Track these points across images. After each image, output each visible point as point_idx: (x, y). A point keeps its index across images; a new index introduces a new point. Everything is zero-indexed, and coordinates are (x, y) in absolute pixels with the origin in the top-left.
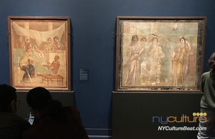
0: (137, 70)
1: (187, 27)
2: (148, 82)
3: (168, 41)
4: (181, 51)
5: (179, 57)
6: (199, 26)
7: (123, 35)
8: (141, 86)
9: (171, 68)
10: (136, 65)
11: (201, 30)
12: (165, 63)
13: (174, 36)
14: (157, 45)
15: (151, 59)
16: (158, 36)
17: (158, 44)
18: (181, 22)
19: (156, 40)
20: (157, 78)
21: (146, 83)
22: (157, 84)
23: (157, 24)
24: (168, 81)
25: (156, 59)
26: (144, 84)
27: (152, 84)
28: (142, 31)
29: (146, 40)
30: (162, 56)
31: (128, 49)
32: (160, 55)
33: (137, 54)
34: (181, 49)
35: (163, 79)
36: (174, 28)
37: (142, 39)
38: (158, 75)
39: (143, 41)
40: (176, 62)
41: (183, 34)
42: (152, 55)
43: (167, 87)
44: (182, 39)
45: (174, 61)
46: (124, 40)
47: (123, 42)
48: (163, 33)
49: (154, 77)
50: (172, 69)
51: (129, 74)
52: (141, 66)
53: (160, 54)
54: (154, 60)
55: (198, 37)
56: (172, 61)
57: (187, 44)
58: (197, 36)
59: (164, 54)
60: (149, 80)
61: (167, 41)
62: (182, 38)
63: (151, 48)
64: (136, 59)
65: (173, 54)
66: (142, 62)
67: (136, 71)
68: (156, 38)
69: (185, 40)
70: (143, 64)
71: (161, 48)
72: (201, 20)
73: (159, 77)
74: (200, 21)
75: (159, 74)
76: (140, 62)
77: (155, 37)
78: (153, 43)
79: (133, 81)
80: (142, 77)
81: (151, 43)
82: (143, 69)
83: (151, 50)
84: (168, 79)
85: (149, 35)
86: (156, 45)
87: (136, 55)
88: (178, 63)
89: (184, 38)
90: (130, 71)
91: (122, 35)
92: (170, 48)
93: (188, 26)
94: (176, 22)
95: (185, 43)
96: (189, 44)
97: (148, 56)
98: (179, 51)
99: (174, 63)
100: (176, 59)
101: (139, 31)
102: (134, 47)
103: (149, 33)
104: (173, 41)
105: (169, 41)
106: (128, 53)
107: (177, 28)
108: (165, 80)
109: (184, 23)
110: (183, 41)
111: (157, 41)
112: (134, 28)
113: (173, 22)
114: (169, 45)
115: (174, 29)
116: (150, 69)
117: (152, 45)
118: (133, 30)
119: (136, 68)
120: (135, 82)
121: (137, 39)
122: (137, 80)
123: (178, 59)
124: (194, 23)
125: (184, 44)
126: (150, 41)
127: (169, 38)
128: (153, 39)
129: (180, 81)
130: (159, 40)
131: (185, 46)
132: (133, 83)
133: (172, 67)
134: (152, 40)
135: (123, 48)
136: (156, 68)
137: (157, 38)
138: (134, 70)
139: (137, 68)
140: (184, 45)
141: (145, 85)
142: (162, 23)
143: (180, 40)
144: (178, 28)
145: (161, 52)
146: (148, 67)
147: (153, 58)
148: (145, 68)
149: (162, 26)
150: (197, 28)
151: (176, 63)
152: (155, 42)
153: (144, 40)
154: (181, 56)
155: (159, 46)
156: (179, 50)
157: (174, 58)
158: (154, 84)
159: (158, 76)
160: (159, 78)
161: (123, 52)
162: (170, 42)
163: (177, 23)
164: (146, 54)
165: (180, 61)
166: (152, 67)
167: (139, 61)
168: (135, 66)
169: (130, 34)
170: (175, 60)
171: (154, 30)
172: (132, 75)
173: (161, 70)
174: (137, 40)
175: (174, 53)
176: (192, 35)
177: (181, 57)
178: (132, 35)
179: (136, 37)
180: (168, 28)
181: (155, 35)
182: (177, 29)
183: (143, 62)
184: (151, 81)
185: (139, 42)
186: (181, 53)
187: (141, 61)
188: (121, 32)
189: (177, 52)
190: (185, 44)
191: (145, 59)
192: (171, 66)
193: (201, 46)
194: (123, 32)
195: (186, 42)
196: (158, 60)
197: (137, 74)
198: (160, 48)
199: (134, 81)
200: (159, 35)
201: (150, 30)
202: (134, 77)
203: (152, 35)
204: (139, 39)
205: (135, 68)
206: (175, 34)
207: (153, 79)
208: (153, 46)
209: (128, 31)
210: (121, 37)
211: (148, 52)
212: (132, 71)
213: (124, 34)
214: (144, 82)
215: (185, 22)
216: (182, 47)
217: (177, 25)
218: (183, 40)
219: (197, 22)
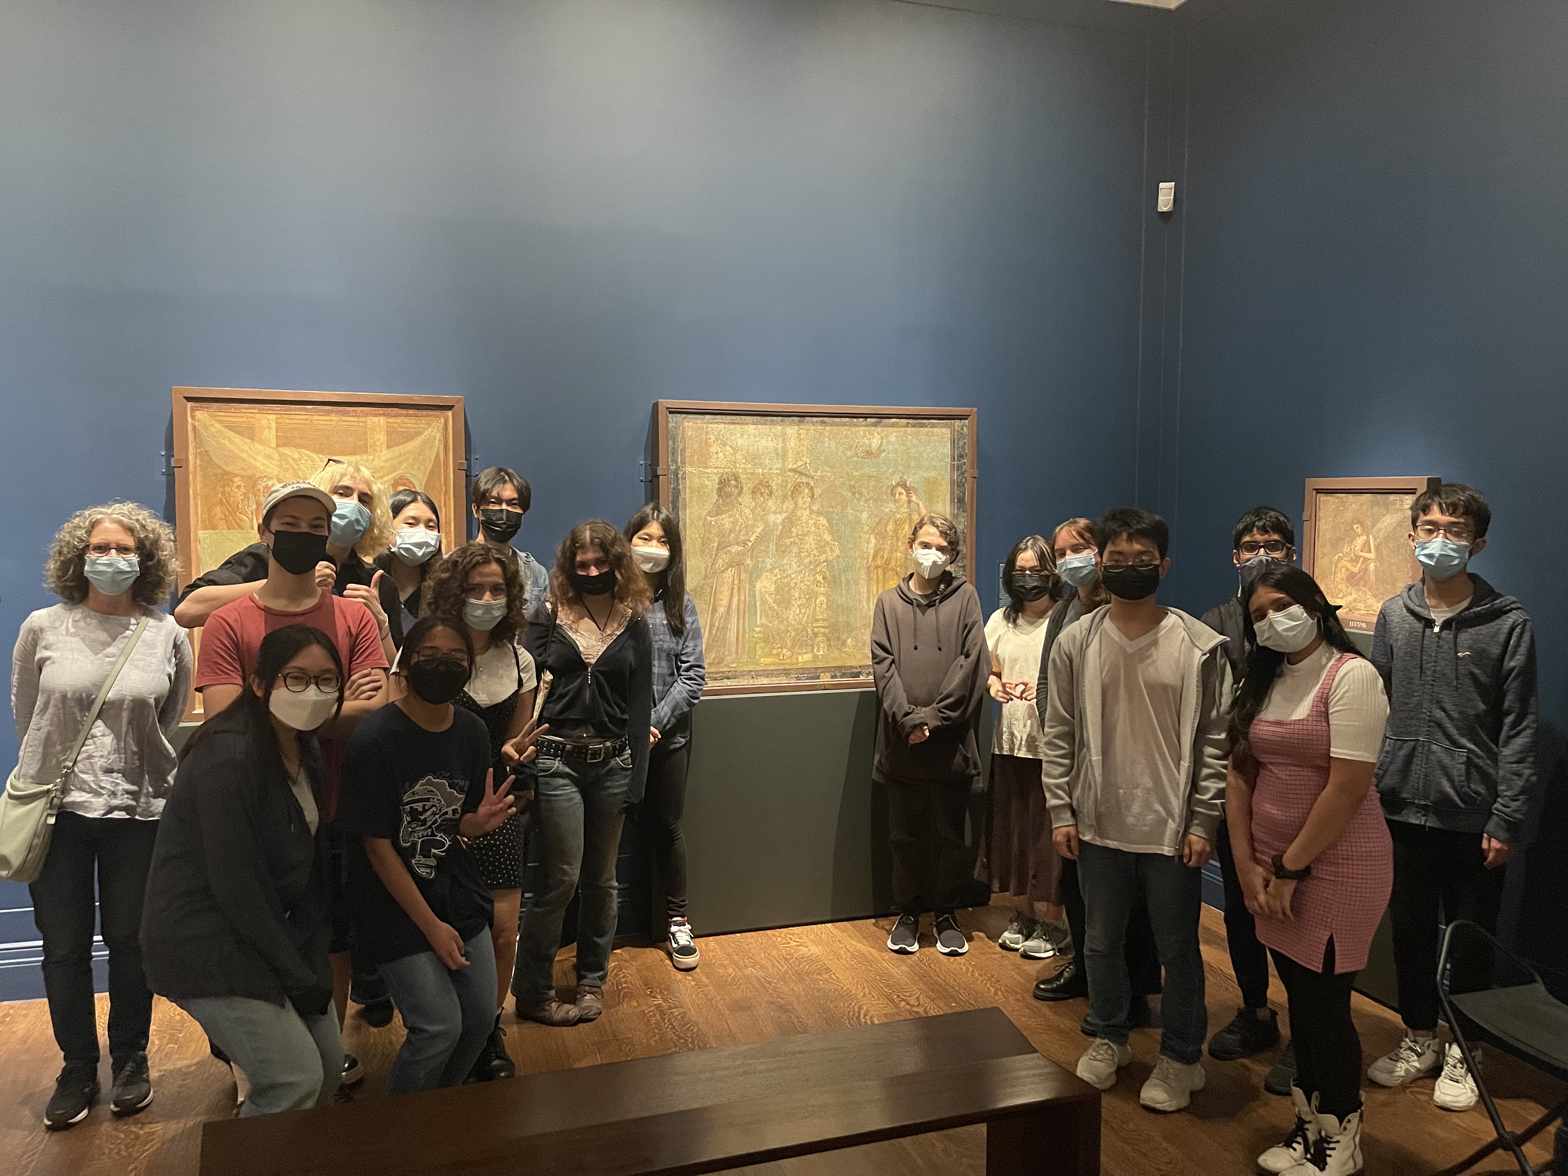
0: (742, 604)
1: (915, 446)
2: (785, 651)
3: (850, 494)
4: (895, 531)
5: (891, 552)
6: (953, 442)
7: (684, 473)
8: (758, 668)
9: (865, 595)
10: (736, 587)
11: (961, 456)
12: (843, 578)
13: (870, 477)
14: (812, 512)
15: (792, 564)
16: (813, 478)
17: (815, 507)
18: (893, 425)
19: (807, 491)
20: (816, 635)
21: (778, 655)
23: (811, 430)
24: (854, 643)
25: (811, 562)
26: (768, 660)
27: (800, 660)
28: (754, 459)
29: (771, 494)
30: (832, 550)
31: (707, 526)
32: (822, 547)
33: (737, 544)
34: (898, 524)
35: (838, 638)
36: (870, 446)
37: (755, 487)
38: (820, 624)
39: (758, 495)
40: (880, 571)
41: (900, 468)
42: (795, 549)
43: (851, 667)
44: (900, 489)
45: (872, 568)
46: (687, 491)
47: (684, 499)
48: (833, 467)
49: (804, 633)
50: (868, 599)
51: (712, 625)
52: (757, 593)
53: (824, 546)
54: (802, 567)
55: (952, 481)
56: (869, 568)
57: (918, 504)
58: (948, 476)
59: (836, 544)
60: (789, 644)
61: (845, 494)
62: (898, 485)
63: (790, 522)
64: (736, 563)
66: (759, 576)
67: (738, 610)
68: (808, 484)
69: (908, 490)
70: (765, 585)
71: (828, 520)
72: (961, 419)
74: (957, 423)
75: (824, 620)
76: (751, 577)
77: (804, 480)
78: (796, 503)
79: (729, 650)
80: (760, 632)
82: (764, 602)
83: (790, 531)
84: (855, 638)
85: (783, 473)
86: (807, 512)
87: (735, 549)
88: (887, 575)
89: (904, 485)
90: (715, 608)
91: (681, 473)
92: (858, 522)
93: (915, 442)
94: (875, 425)
95: (909, 502)
96: (921, 505)
97: (782, 551)
99: (875, 578)
100: (879, 562)
101: (745, 458)
102: (726, 521)
103: (780, 466)
104: (868, 497)
105: (854, 494)
106: (705, 541)
107: (878, 449)
108: (844, 643)
109: (903, 429)
110: (904, 497)
111: (812, 497)
112: (724, 445)
113: (866, 426)
114: (852, 508)
115: (869, 453)
116: (789, 601)
117: (793, 512)
118: (720, 454)
119: (739, 599)
120: (737, 653)
121: (736, 486)
122: (744, 647)
123: (888, 561)
124: (935, 430)
125: (906, 505)
127: (853, 483)
128: (796, 489)
130: (818, 491)
131: (910, 515)
132: (728, 658)
134: (793, 492)
136: (811, 595)
137: (812, 484)
138: (729, 606)
139: (742, 597)
140: (906, 510)
141: (774, 664)
142: (828, 428)
143: (893, 494)
144: (882, 448)
145: (828, 537)
146: (783, 595)
147: (801, 560)
148: (770, 600)
149: (826, 439)
150: (947, 450)
151: (881, 578)
152: (803, 498)
153: (762, 494)
154: (896, 551)
155: (819, 513)
156: (890, 527)
157: (875, 557)
158: (804, 659)
159: (820, 627)
160: (824, 635)
162: (858, 499)
163: (879, 429)
164: (772, 546)
165: (893, 570)
166: (797, 595)
167: (746, 572)
168: (736, 591)
169: (710, 471)
170: (877, 567)
171: (798, 453)
172: (724, 628)
173: (831, 606)
174: (736, 491)
175: (873, 540)
176: (933, 474)
179: (733, 482)
180: (847, 449)
181: (801, 474)
182: (880, 451)
183: (765, 574)
184: (793, 647)
186: (898, 539)
187: (755, 573)
188: (675, 461)
189: (881, 536)
190: (909, 507)
191: (768, 563)
193: (964, 511)
194: (684, 463)
195: (914, 498)
196: (818, 565)
197: (742, 620)
198: (823, 520)
199: (734, 650)
200: (819, 474)
201: (783, 455)
202: (732, 636)
203: (791, 474)
204: (745, 489)
205: (736, 598)
206: (873, 471)
207: (803, 641)
208: (799, 513)
209: (703, 459)
210: (678, 479)
211: (780, 537)
212: (722, 610)
213: (688, 469)
214: (770, 654)
215: (907, 425)
216: (898, 516)
217: (878, 437)
218: (903, 491)
219: (947, 426)
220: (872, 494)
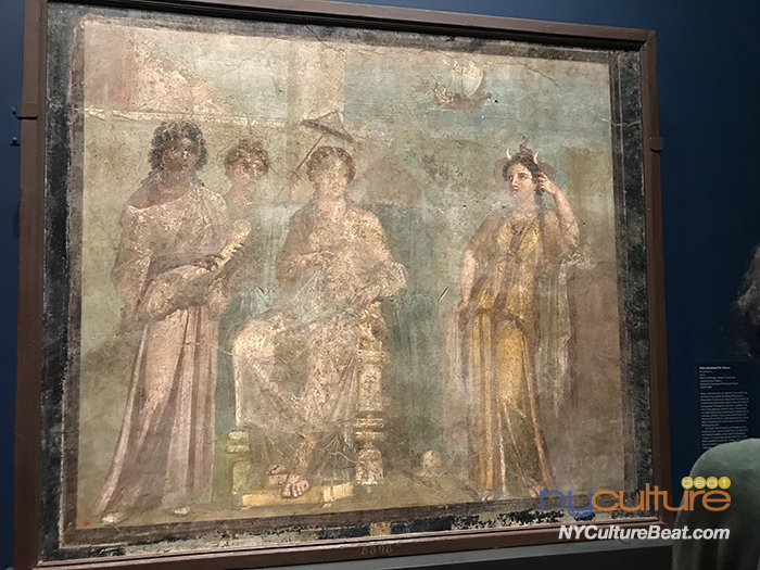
0: (202, 388)
1: (546, 92)
2: (294, 479)
3: (424, 174)
6: (614, 87)
7: (80, 118)
8: (237, 516)
9: (458, 365)
10: (190, 349)
11: (630, 114)
12: (413, 333)
13: (462, 144)
14: (349, 204)
15: (309, 305)
16: (350, 140)
17: (358, 195)
18: (505, 52)
19: (339, 164)
20: (359, 445)
21: (280, 487)
22: (359, 491)
23: (345, 50)
24: (438, 461)
25: (348, 301)
26: (260, 499)
27: (327, 495)
28: (233, 98)
29: (265, 167)
30: (390, 277)
31: (127, 224)
32: (371, 273)
33: (195, 263)
34: (518, 231)
35: (406, 451)
36: (462, 87)
37: (232, 153)
38: (365, 423)
39: (239, 168)
40: (486, 320)
41: (519, 130)
42: (317, 276)
43: (434, 508)
45: (471, 313)
46: (87, 154)
47: (79, 170)
48: (390, 121)
49: (336, 441)
50: (465, 374)
51: (135, 429)
52: (236, 361)
53: (375, 270)
54: (331, 311)
55: (616, 158)
56: (462, 314)
57: (555, 197)
58: (606, 149)
59: (399, 266)
60: (304, 464)
61: (414, 172)
62: (517, 159)
63: (305, 222)
64: (192, 300)
65: (461, 265)
66: (239, 328)
67: (195, 398)
68: (341, 151)
69: (535, 170)
70: (253, 345)
71: (382, 221)
72: (627, 50)
73: (374, 435)
74: (621, 56)
75: (376, 414)
76: (223, 327)
77: (334, 142)
78: (317, 186)
79: (173, 478)
80: (241, 442)
81: (303, 189)
82: (251, 379)
83: (306, 240)
84: (441, 450)
85: (291, 127)
86: (341, 204)
87: (189, 273)
90: (142, 397)
91: (72, 118)
92: (442, 227)
93: (546, 83)
94: (471, 50)
97: (290, 279)
98: (505, 249)
100: (483, 302)
101: (212, 95)
102: (169, 216)
103: (284, 113)
104: (460, 179)
105: (432, 173)
106: (123, 256)
107: (478, 93)
108: (417, 461)
109: (522, 60)
111: (350, 176)
112: (169, 69)
113: (453, 49)
114: (430, 200)
115: (459, 99)
116: (304, 378)
117: (311, 204)
118: (160, 86)
119: (196, 376)
120: (190, 485)
121: (193, 150)
122: (206, 472)
124: (582, 65)
125: (532, 197)
126: (294, 175)
127: (430, 154)
128: (318, 160)
129: (526, 455)
130: (361, 166)
131: (541, 216)
132: (169, 499)
133: (465, 359)
134: (311, 165)
135: (79, 220)
136: (349, 367)
137: (349, 150)
138: (174, 393)
139: (203, 371)
140: (534, 207)
141: (270, 507)
142: (380, 49)
143: (506, 174)
144: (486, 91)
145: (382, 254)
146: (291, 366)
147: (328, 297)
148: (264, 376)
149: (377, 70)
150: (604, 100)
152: (332, 177)
153: (247, 166)
154: (516, 281)
155: (366, 208)
157: (475, 292)
158: (335, 493)
159: (367, 428)
160: (377, 444)
161: (85, 250)
162: (440, 184)
163: (478, 57)
164: (269, 270)
166: (320, 365)
167: (213, 317)
168: (189, 358)
169: (135, 116)
170: (481, 312)
171: (320, 92)
172: (162, 434)
174: (193, 158)
175: (470, 261)
176: (579, 143)
177: (521, 289)
178: (153, 121)
179: (186, 141)
180: (419, 89)
181: (327, 131)
182: (481, 96)
183: (252, 325)
184: (313, 469)
185: (213, 173)
186: (519, 261)
187: (232, 322)
188: (59, 93)
189: (488, 254)
190: (538, 201)
191: (262, 300)
192: (454, 354)
193: (640, 212)
194: (79, 97)
195: (547, 184)
196: (363, 306)
197: (201, 419)
198: (372, 222)
199: (183, 477)
200: (362, 132)
201: (290, 93)
202: (179, 449)
203: (308, 131)
204: (212, 155)
205: (188, 374)
206: (469, 133)
207: (333, 455)
208: (323, 206)
209: (122, 91)
210: (65, 129)
211: (284, 253)
212: (158, 396)
213: (89, 111)
214: (262, 486)
215: (530, 54)
216: (519, 217)
217: (478, 71)
219: (602, 60)
220: (467, 174)
